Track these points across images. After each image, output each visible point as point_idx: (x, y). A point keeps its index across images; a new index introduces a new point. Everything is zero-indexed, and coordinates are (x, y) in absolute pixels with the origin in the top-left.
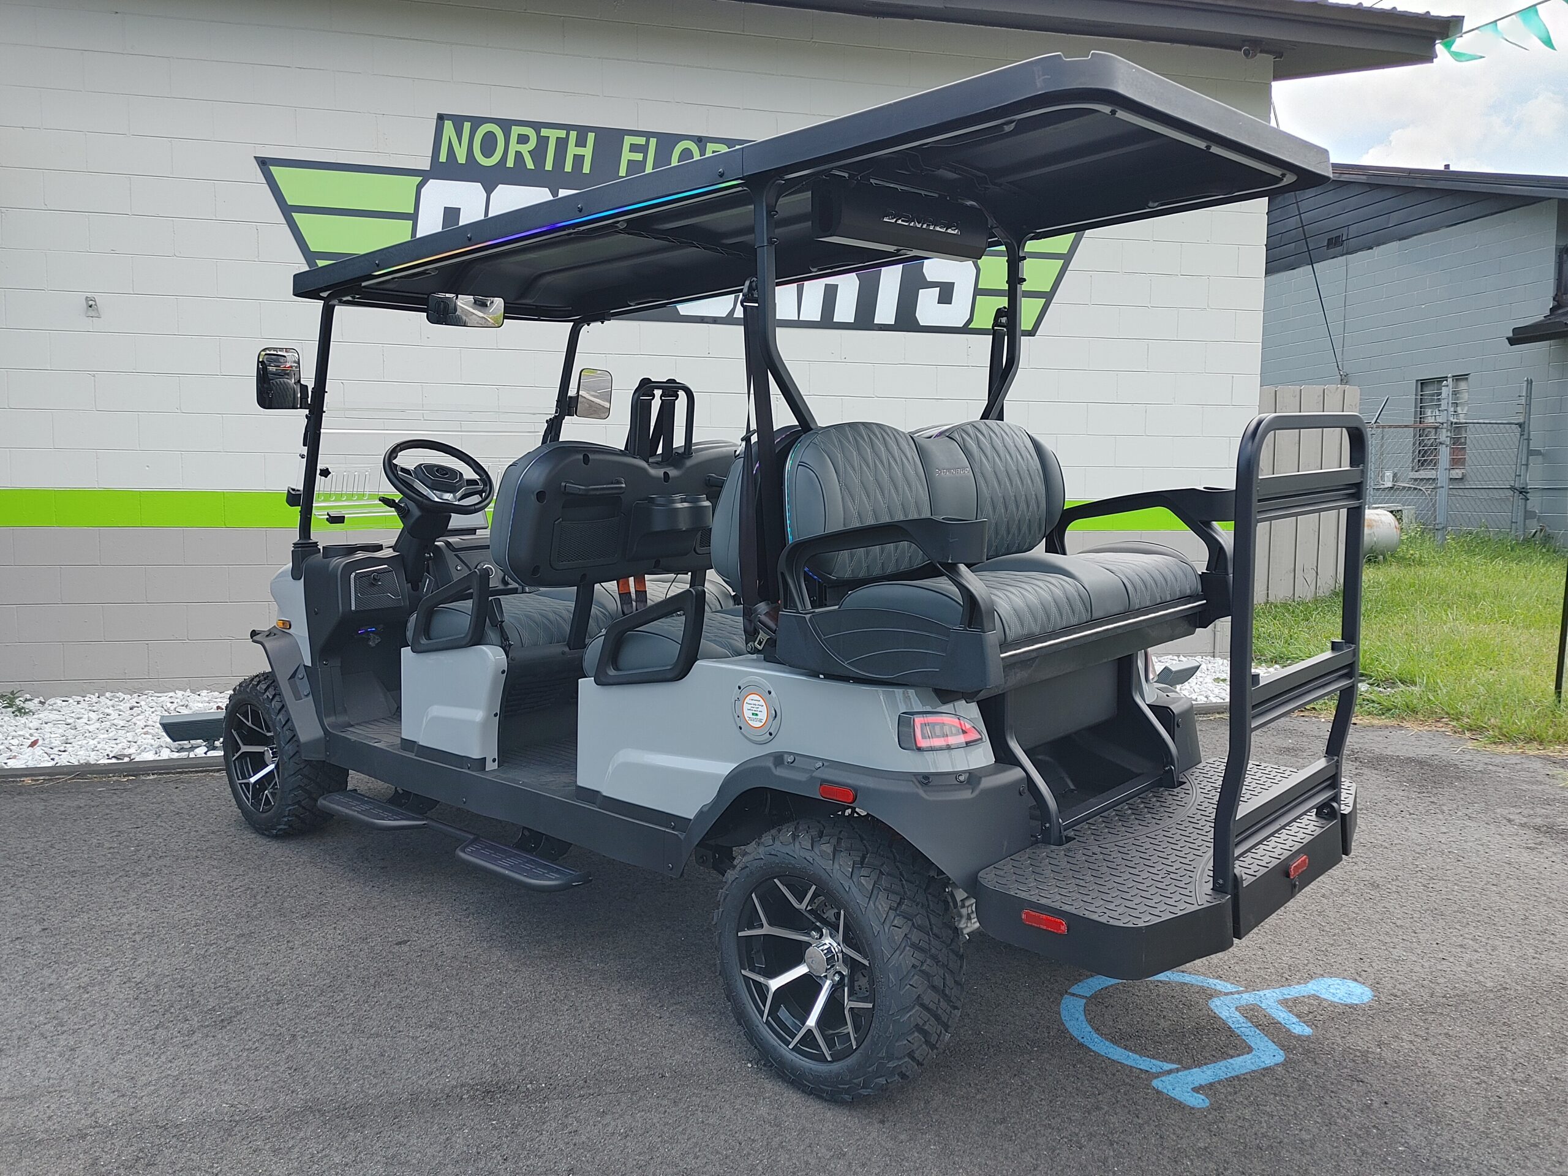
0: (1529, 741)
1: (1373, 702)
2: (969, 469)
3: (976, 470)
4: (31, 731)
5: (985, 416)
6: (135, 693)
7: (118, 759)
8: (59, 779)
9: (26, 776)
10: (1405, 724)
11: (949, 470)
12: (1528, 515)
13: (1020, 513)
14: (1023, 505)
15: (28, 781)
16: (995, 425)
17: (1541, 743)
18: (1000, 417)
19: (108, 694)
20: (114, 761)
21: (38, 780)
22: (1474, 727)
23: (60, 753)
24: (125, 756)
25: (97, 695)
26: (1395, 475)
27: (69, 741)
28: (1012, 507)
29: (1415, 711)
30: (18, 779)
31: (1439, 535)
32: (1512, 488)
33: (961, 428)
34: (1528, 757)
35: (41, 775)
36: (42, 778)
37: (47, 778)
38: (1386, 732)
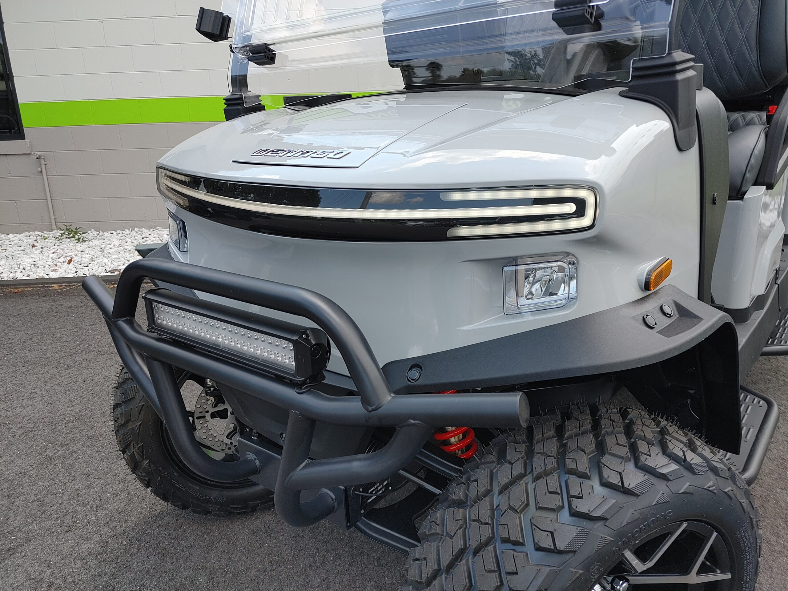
4: (77, 253)
6: (152, 228)
7: (112, 273)
8: (74, 285)
9: (55, 283)
15: (56, 286)
19: (136, 229)
20: (109, 274)
21: (62, 286)
23: (84, 267)
24: (117, 270)
25: (131, 230)
27: (93, 260)
30: (50, 285)
35: (63, 283)
36: (64, 285)
37: (67, 285)
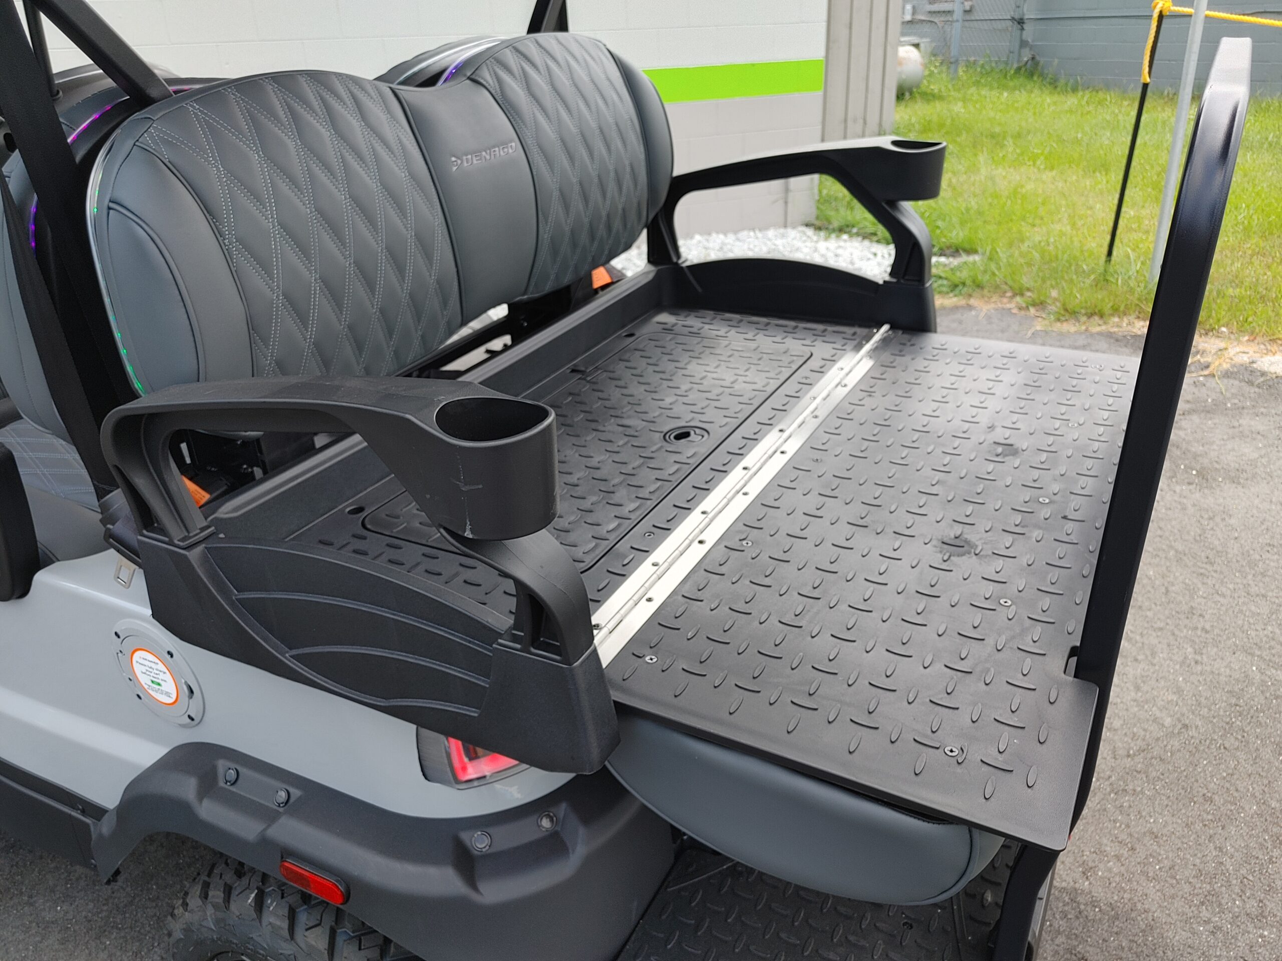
0: (1090, 315)
1: (940, 277)
2: (515, 144)
3: (530, 141)
5: (535, 26)
10: (972, 301)
11: (476, 152)
12: (1023, 44)
13: (608, 202)
14: (611, 187)
16: (554, 42)
17: (1101, 316)
18: (562, 25)
22: (1037, 301)
26: (914, 8)
28: (595, 194)
29: (980, 286)
31: (953, 66)
32: (1013, 19)
33: (490, 57)
34: (1092, 335)
38: (958, 316)
